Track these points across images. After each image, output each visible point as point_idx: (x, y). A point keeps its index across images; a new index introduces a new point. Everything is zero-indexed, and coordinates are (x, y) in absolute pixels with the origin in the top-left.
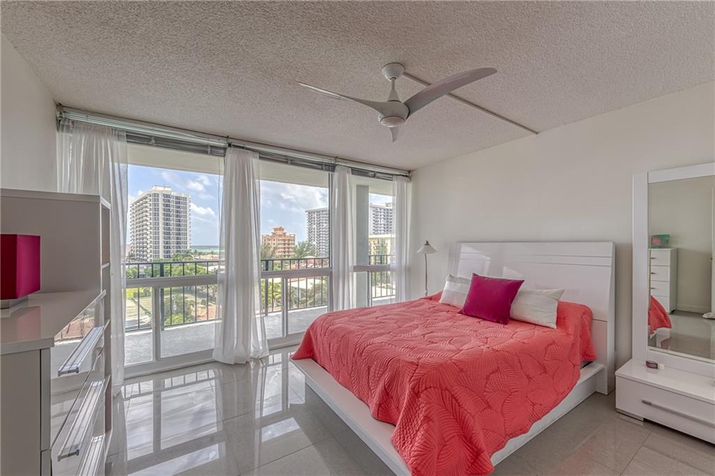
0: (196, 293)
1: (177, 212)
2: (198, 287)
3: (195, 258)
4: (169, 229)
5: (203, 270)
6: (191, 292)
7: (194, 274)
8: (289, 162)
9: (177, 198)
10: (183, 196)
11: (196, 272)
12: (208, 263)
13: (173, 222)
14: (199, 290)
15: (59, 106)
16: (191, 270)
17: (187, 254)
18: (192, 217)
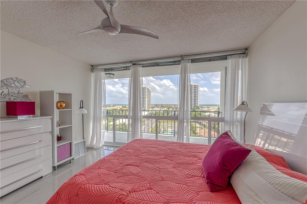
0: (200, 124)
1: (195, 91)
2: (201, 121)
3: (201, 109)
4: (192, 98)
5: (203, 114)
6: (198, 123)
7: (199, 116)
8: (156, 65)
9: (195, 86)
10: (197, 85)
11: (200, 115)
12: (205, 112)
13: (193, 95)
14: (201, 122)
15: (92, 66)
16: (198, 114)
17: (198, 108)
18: (200, 93)
